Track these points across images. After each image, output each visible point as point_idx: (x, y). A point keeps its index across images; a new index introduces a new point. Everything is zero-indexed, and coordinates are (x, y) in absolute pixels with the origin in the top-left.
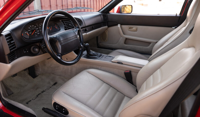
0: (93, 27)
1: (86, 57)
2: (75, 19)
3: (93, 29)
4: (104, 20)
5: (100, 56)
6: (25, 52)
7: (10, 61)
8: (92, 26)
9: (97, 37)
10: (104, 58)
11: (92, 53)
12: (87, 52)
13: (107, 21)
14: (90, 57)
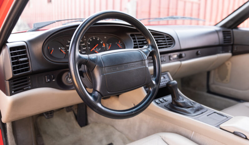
0: (197, 52)
1: (168, 107)
2: (149, 31)
3: (197, 55)
4: (224, 40)
5: (198, 110)
6: (49, 80)
7: (13, 92)
8: (195, 51)
9: (208, 73)
10: (205, 115)
11: (182, 101)
12: (173, 97)
13: (232, 43)
14: (176, 109)
